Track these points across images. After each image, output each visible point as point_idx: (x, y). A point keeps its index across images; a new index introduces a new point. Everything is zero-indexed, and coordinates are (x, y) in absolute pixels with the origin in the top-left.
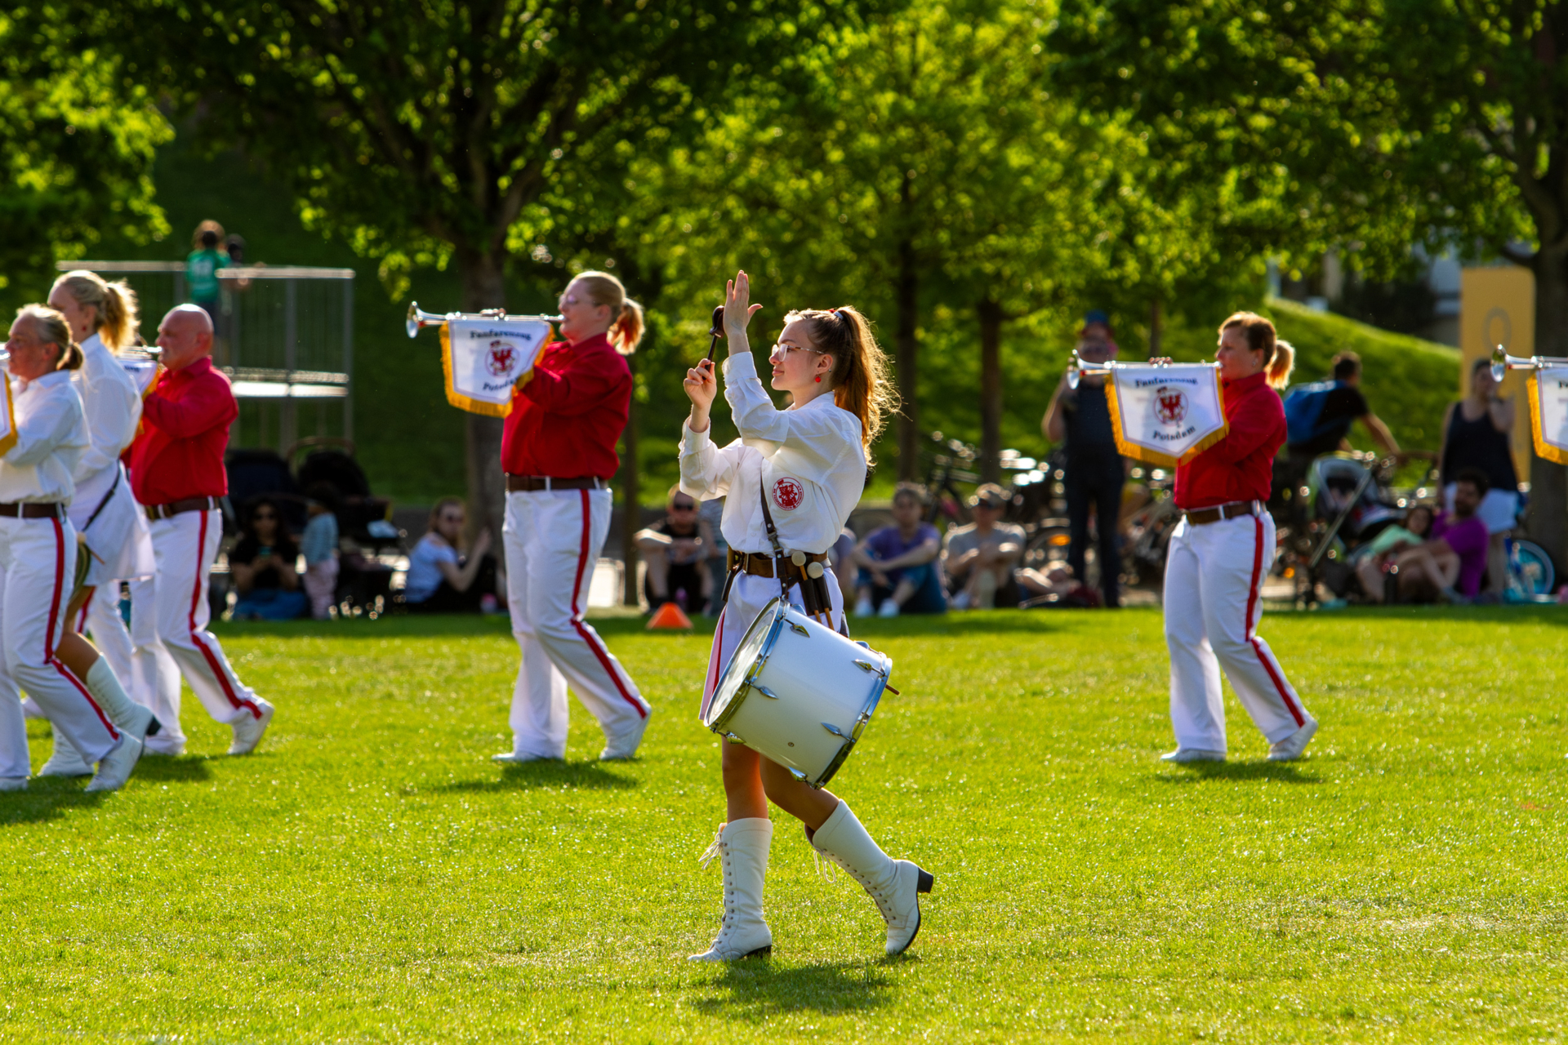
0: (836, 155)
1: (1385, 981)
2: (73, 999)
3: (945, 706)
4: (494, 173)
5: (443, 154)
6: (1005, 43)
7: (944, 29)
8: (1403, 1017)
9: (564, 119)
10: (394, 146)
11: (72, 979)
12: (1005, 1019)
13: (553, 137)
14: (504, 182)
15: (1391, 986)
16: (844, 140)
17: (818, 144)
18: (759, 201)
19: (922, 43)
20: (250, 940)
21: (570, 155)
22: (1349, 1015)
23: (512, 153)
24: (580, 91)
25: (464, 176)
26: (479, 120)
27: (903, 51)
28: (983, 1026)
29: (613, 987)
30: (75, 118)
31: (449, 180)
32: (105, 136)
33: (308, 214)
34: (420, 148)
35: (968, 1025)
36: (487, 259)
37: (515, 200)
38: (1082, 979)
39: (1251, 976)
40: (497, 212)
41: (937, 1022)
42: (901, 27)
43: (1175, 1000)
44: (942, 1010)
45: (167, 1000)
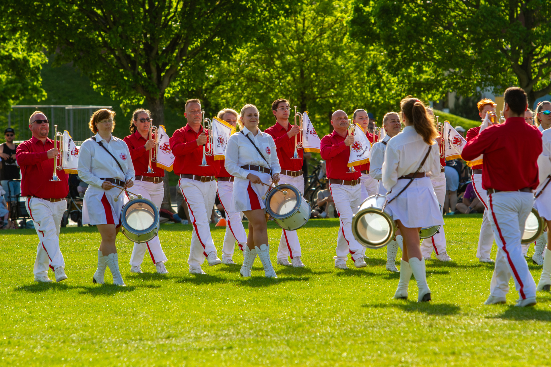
0: (277, 63)
1: (466, 341)
2: (13, 357)
3: (317, 251)
4: (159, 71)
5: (141, 65)
6: (335, 23)
7: (314, 19)
8: (472, 353)
9: (182, 52)
10: (124, 62)
11: (13, 351)
12: (335, 358)
13: (179, 58)
14: (163, 74)
15: (469, 344)
16: (281, 58)
17: (272, 59)
18: (252, 79)
19: (307, 23)
20: (74, 336)
21: (185, 64)
22: (453, 353)
23: (165, 64)
24: (188, 42)
25: (149, 72)
26: (154, 53)
27: (300, 26)
28: (327, 360)
29: (200, 350)
30: (15, 55)
31: (144, 74)
32: (25, 61)
33: (95, 87)
34: (134, 63)
35: (322, 360)
36: (157, 101)
37: (166, 80)
38: (362, 344)
39: (421, 341)
40: (160, 84)
41: (312, 359)
42: (300, 18)
43: (394, 350)
44: (313, 355)
45: (46, 357)
